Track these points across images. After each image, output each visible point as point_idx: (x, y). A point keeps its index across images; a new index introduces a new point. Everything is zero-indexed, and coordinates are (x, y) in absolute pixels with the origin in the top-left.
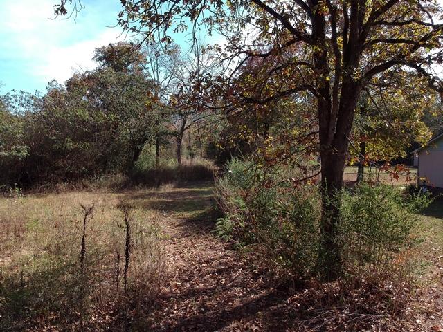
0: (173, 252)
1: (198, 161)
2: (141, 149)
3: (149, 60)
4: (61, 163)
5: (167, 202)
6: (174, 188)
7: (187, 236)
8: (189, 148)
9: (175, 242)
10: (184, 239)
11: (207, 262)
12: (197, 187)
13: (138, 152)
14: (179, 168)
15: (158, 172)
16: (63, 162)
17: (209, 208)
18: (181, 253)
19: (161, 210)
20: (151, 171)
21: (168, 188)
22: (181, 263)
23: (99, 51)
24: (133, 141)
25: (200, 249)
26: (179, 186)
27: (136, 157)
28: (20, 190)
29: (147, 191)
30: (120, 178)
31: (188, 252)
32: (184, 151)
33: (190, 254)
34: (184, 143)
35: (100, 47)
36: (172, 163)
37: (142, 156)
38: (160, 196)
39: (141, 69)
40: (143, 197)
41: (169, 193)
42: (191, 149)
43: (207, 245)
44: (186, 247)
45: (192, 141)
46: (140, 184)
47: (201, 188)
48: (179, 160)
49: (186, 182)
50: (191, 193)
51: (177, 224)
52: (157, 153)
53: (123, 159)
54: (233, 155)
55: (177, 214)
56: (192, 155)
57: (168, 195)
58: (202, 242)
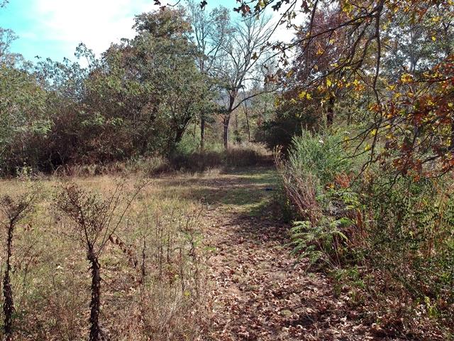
0: (220, 269)
1: (246, 145)
2: (183, 130)
3: (194, 28)
4: (93, 143)
5: (213, 190)
6: (220, 174)
7: (241, 242)
8: (236, 132)
9: (224, 252)
10: (236, 247)
11: (279, 295)
12: (247, 174)
13: (180, 132)
14: (226, 152)
15: (202, 156)
16: (96, 141)
17: (266, 200)
18: (232, 273)
19: (204, 202)
20: (196, 154)
21: (213, 174)
22: (234, 292)
23: (140, 18)
24: (175, 120)
25: (264, 268)
26: (226, 172)
27: (179, 138)
28: (28, 171)
29: (189, 177)
30: (159, 161)
31: (245, 272)
32: (231, 136)
33: (248, 276)
34: (230, 127)
35: (141, 14)
36: (218, 148)
37: (185, 138)
38: (203, 183)
39: (185, 38)
40: (184, 184)
41: (214, 180)
42: (238, 134)
43: (274, 260)
44: (240, 263)
45: (240, 126)
46: (182, 168)
47: (252, 174)
48: (226, 144)
49: (233, 169)
50: (240, 180)
51: (226, 221)
52: (202, 135)
53: (163, 140)
54: (305, 128)
55: (225, 207)
56: (239, 140)
57: (214, 182)
58: (264, 254)
